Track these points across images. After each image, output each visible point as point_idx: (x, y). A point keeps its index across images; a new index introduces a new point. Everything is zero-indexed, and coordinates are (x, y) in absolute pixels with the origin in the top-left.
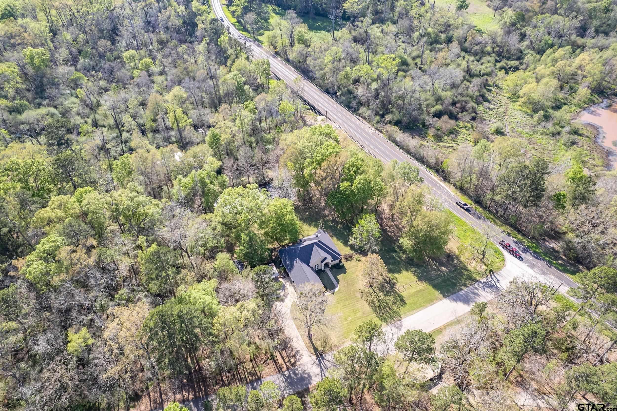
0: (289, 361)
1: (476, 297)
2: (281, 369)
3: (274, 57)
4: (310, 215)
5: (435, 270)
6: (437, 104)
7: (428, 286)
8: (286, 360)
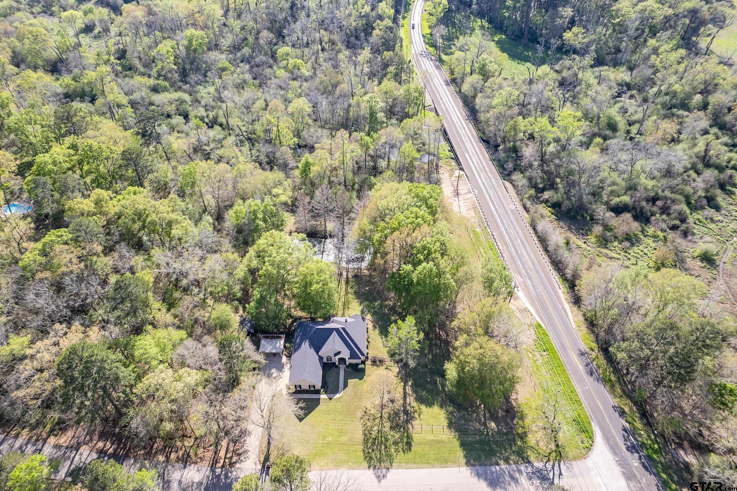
0: (231, 458)
1: (513, 484)
2: (216, 462)
3: (447, 84)
4: (369, 292)
5: (479, 421)
6: (625, 193)
7: (455, 440)
8: (229, 455)
